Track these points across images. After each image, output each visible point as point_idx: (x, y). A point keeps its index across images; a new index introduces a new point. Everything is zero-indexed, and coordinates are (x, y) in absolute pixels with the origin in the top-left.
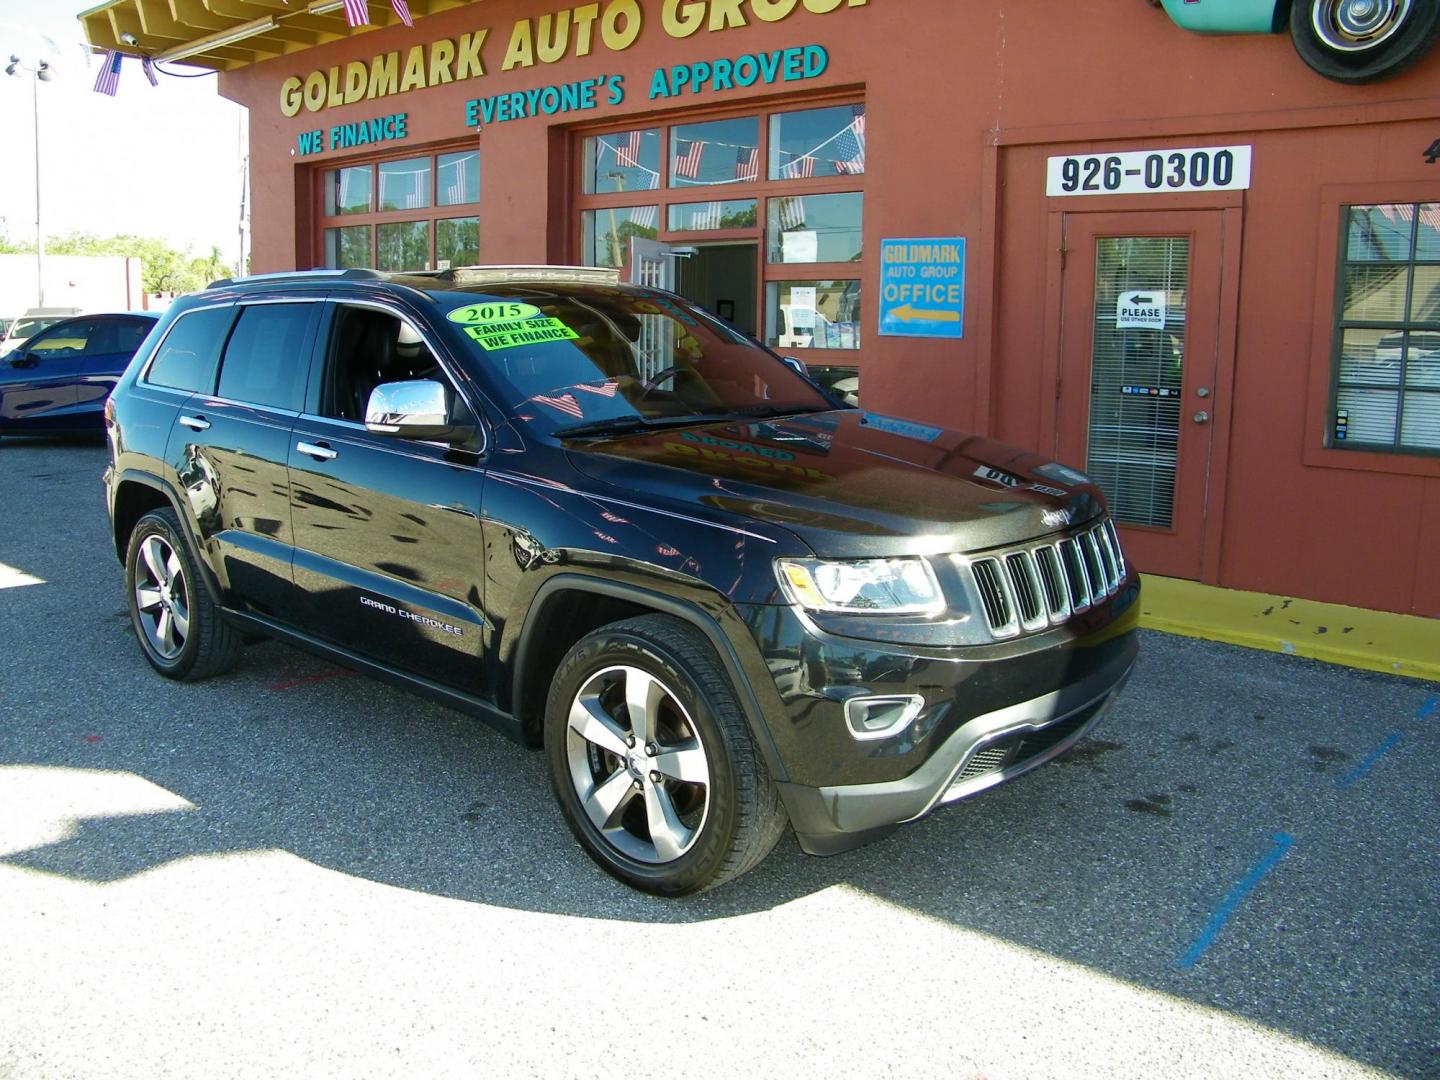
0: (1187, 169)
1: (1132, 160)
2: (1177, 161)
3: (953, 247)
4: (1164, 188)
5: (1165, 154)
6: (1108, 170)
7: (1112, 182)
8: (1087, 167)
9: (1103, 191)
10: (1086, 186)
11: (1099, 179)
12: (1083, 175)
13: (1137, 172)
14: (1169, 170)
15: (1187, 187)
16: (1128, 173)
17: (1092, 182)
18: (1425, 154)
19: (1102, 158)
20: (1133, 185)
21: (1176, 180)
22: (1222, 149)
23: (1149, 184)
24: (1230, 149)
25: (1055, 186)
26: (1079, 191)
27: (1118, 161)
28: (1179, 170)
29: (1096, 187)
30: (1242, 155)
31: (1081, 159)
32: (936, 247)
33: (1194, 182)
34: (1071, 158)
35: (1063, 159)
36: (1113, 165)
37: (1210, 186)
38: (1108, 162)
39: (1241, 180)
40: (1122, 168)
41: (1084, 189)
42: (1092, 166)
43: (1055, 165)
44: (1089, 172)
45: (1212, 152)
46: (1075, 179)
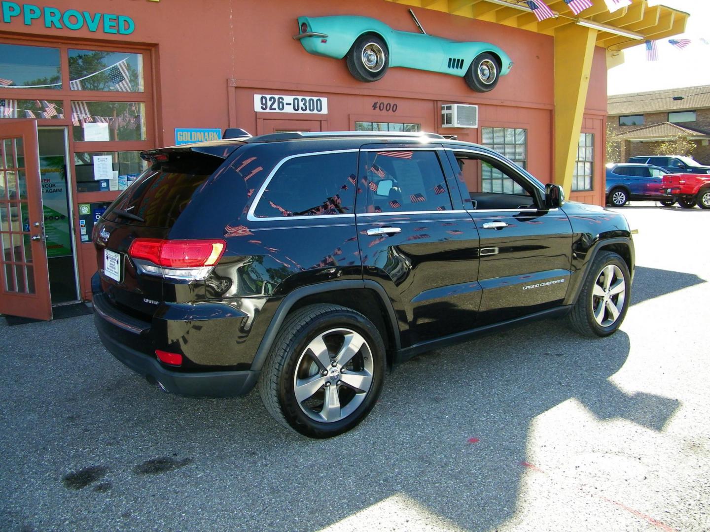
0: (307, 104)
1: (288, 99)
2: (304, 101)
3: (215, 133)
4: (300, 111)
5: (300, 98)
6: (279, 102)
7: (281, 107)
8: (270, 100)
9: (277, 111)
10: (271, 108)
11: (275, 106)
12: (269, 103)
13: (290, 104)
14: (301, 104)
15: (308, 112)
16: (287, 104)
17: (273, 107)
18: (373, 107)
19: (277, 97)
20: (289, 109)
21: (304, 108)
22: (318, 98)
23: (295, 109)
24: (321, 98)
25: (258, 107)
26: (268, 110)
27: (283, 99)
28: (305, 104)
29: (275, 109)
30: (324, 101)
31: (268, 97)
33: (310, 110)
34: (263, 95)
35: (260, 96)
37: (315, 112)
38: (279, 99)
39: (325, 111)
40: (285, 102)
41: (270, 109)
42: (273, 100)
43: (257, 98)
44: (271, 102)
45: (315, 99)
46: (266, 104)
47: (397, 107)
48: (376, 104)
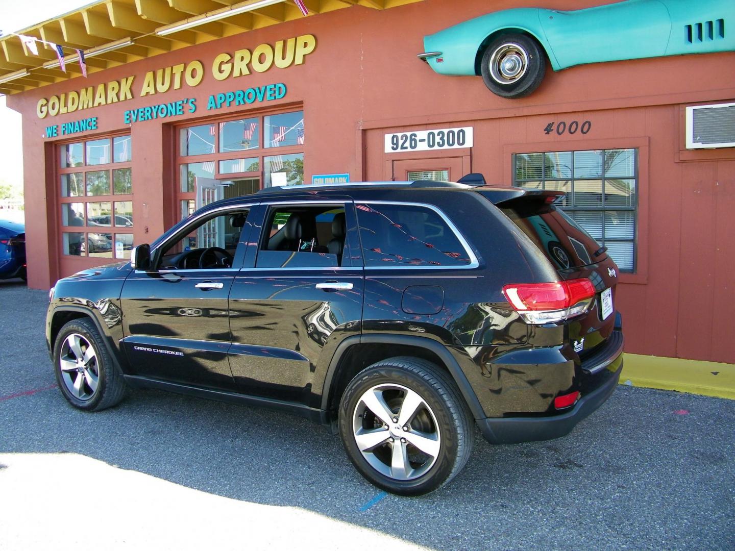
0: (445, 138)
1: (422, 134)
2: (441, 135)
3: (344, 178)
4: (436, 147)
5: (436, 132)
6: (411, 140)
7: (413, 145)
8: (402, 139)
9: (409, 149)
10: (402, 148)
11: (407, 144)
12: (401, 142)
13: (424, 140)
14: (438, 139)
15: (446, 147)
16: (420, 141)
17: (404, 146)
18: (545, 130)
19: (409, 134)
20: (422, 147)
21: (441, 143)
22: (460, 129)
23: (429, 145)
24: (464, 129)
25: (388, 148)
26: (399, 150)
27: (415, 136)
28: (442, 139)
29: (407, 148)
30: (469, 131)
31: (399, 135)
32: (336, 179)
33: (449, 144)
34: (395, 134)
35: (391, 135)
36: (413, 137)
37: (456, 146)
38: (411, 136)
39: (469, 143)
40: (418, 139)
41: (401, 149)
42: (404, 138)
43: (388, 138)
44: (403, 141)
45: (456, 130)
46: (397, 144)
47: (590, 125)
48: (550, 125)
